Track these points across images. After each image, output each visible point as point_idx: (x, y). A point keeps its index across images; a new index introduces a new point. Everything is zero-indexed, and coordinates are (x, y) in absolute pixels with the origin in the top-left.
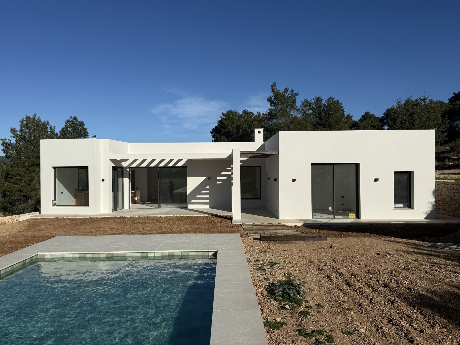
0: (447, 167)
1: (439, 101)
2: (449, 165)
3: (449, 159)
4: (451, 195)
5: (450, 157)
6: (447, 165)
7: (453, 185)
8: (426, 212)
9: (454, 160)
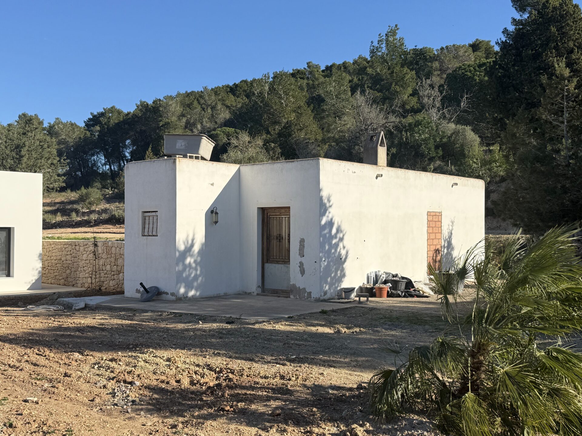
0: (74, 224)
1: (70, 122)
2: (77, 222)
3: (77, 211)
4: (63, 259)
5: (79, 210)
6: (73, 220)
7: (65, 246)
8: (30, 282)
9: (84, 214)
